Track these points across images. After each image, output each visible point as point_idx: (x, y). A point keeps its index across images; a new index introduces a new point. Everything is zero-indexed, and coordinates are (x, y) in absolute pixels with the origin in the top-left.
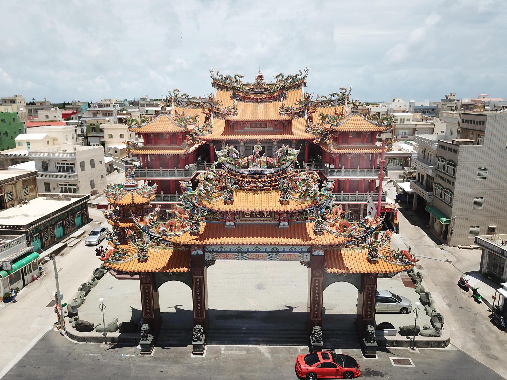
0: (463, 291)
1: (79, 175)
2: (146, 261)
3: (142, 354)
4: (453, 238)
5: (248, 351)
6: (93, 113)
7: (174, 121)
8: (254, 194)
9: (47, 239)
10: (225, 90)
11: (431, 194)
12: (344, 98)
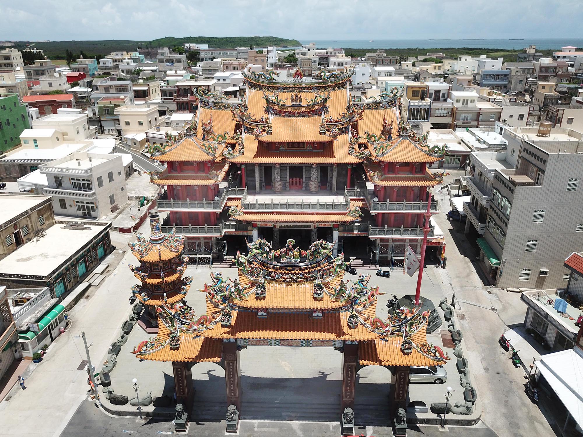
0: (503, 350)
1: (97, 193)
2: (178, 349)
3: (177, 431)
4: (501, 281)
5: (281, 427)
6: (105, 88)
7: (202, 147)
8: (287, 286)
9: (70, 281)
10: (258, 89)
11: (483, 225)
12: (395, 99)
